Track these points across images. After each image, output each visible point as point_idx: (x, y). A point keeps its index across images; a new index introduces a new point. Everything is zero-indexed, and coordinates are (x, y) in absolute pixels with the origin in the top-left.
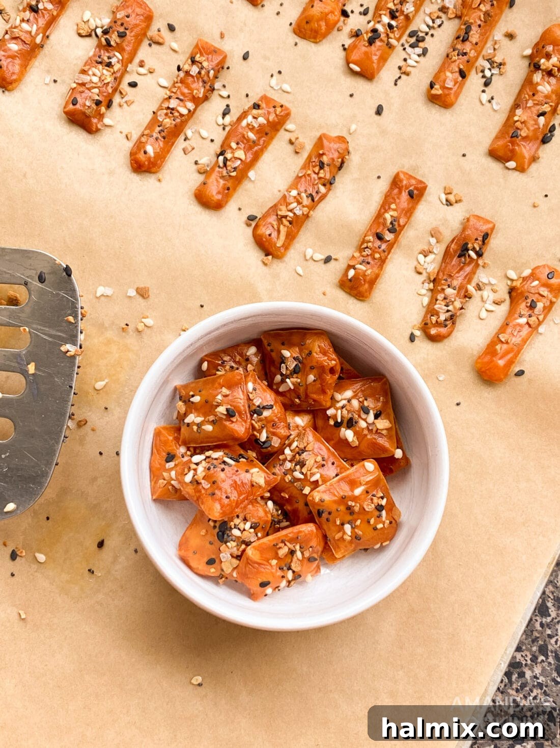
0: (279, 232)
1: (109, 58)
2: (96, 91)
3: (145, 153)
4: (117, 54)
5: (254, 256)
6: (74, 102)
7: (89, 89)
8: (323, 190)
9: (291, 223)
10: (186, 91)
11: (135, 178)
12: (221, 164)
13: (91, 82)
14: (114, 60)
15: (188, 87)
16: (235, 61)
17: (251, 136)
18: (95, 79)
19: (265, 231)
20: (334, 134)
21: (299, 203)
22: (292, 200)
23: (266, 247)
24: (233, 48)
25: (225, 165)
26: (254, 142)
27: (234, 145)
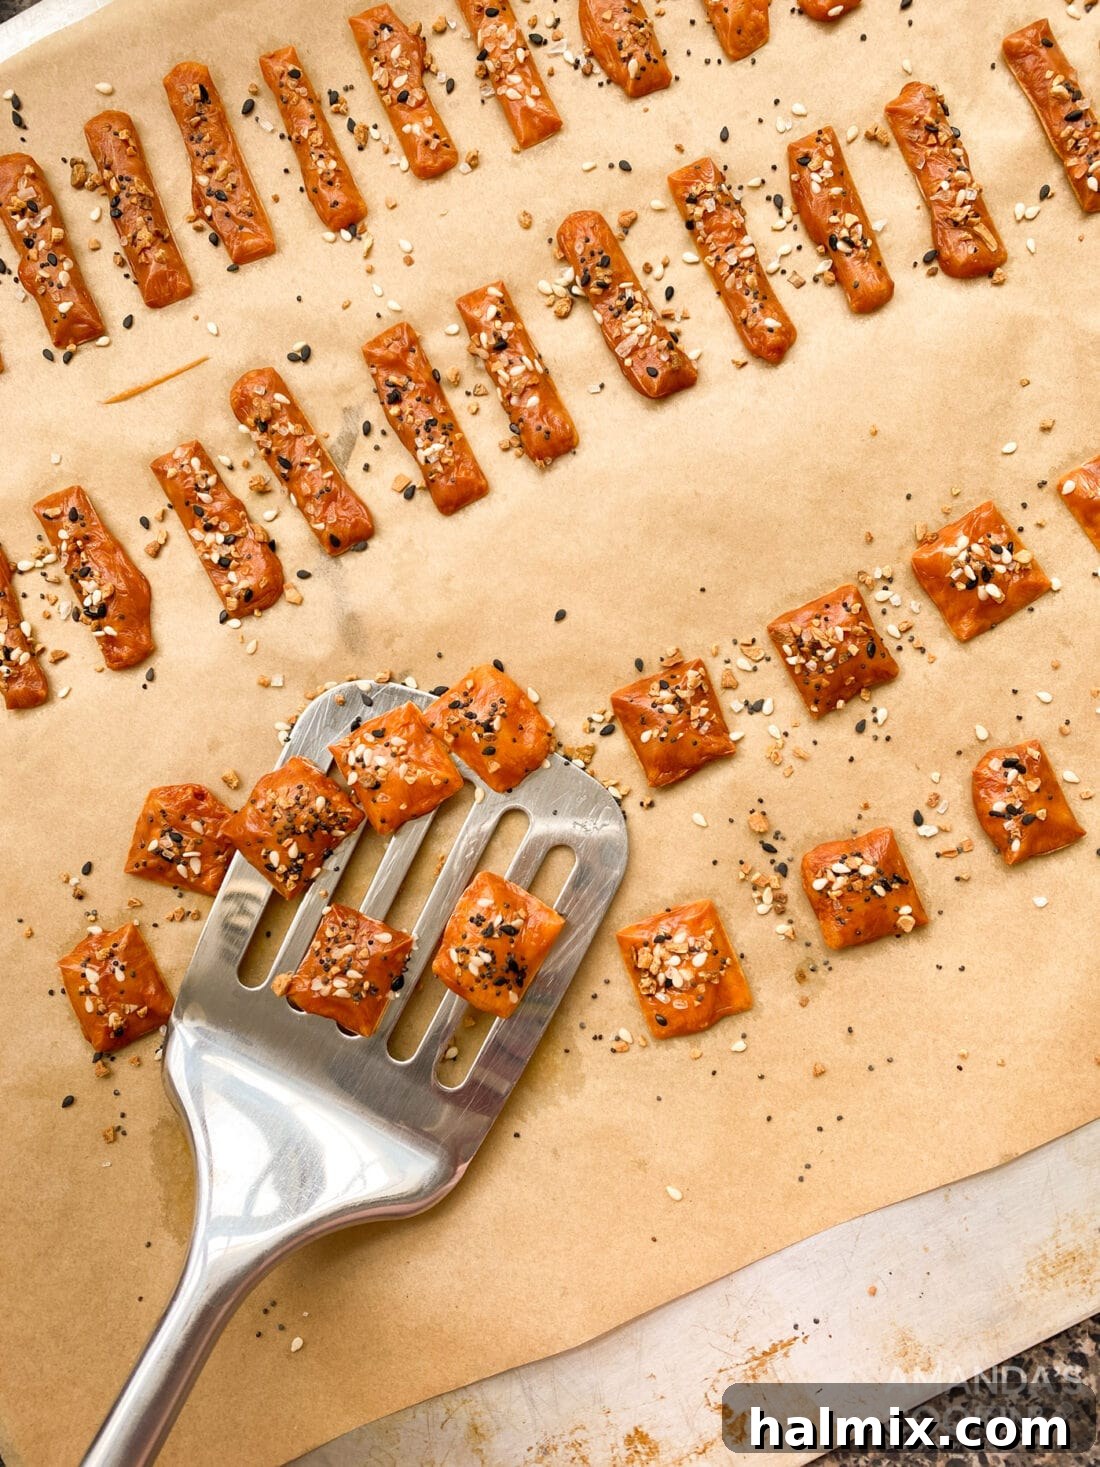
0: (977, 237)
1: (621, 298)
2: (654, 339)
3: (771, 330)
4: (623, 285)
5: (982, 290)
6: (653, 373)
7: (647, 346)
8: (958, 151)
9: (977, 215)
10: (724, 234)
11: (786, 367)
12: (849, 250)
13: (641, 336)
14: (629, 293)
15: (720, 228)
16: (723, 155)
17: (836, 191)
18: (642, 329)
19: (964, 252)
20: (894, 94)
21: (962, 187)
22: (951, 194)
23: (983, 268)
24: (702, 145)
25: (851, 244)
26: (843, 193)
27: (834, 219)
